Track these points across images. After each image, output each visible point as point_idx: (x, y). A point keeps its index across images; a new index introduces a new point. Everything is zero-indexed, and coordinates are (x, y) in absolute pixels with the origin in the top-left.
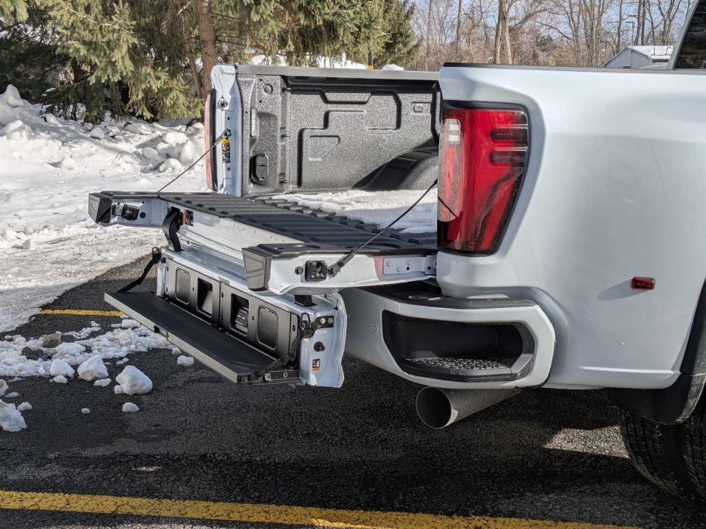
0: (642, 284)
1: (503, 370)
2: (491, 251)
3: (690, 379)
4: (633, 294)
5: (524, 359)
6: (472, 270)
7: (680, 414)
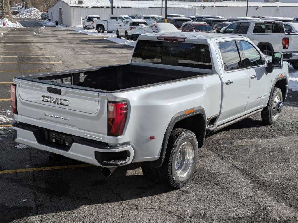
0: (152, 138)
1: (124, 162)
2: (121, 135)
3: (162, 157)
4: (150, 141)
5: (128, 158)
6: (118, 140)
7: (160, 165)
